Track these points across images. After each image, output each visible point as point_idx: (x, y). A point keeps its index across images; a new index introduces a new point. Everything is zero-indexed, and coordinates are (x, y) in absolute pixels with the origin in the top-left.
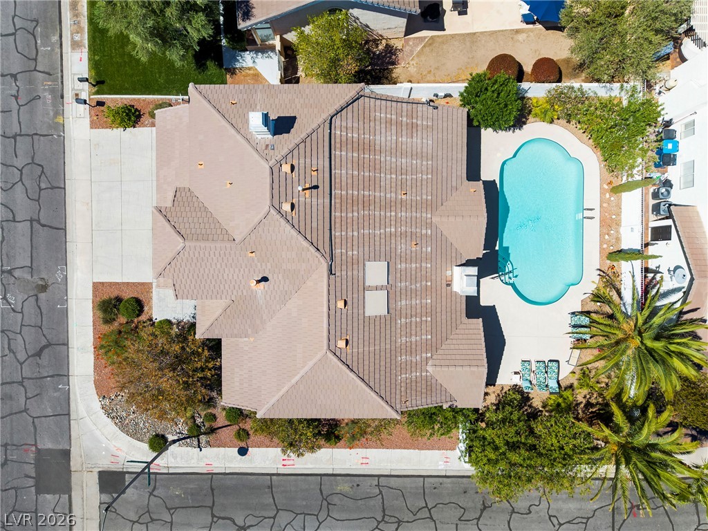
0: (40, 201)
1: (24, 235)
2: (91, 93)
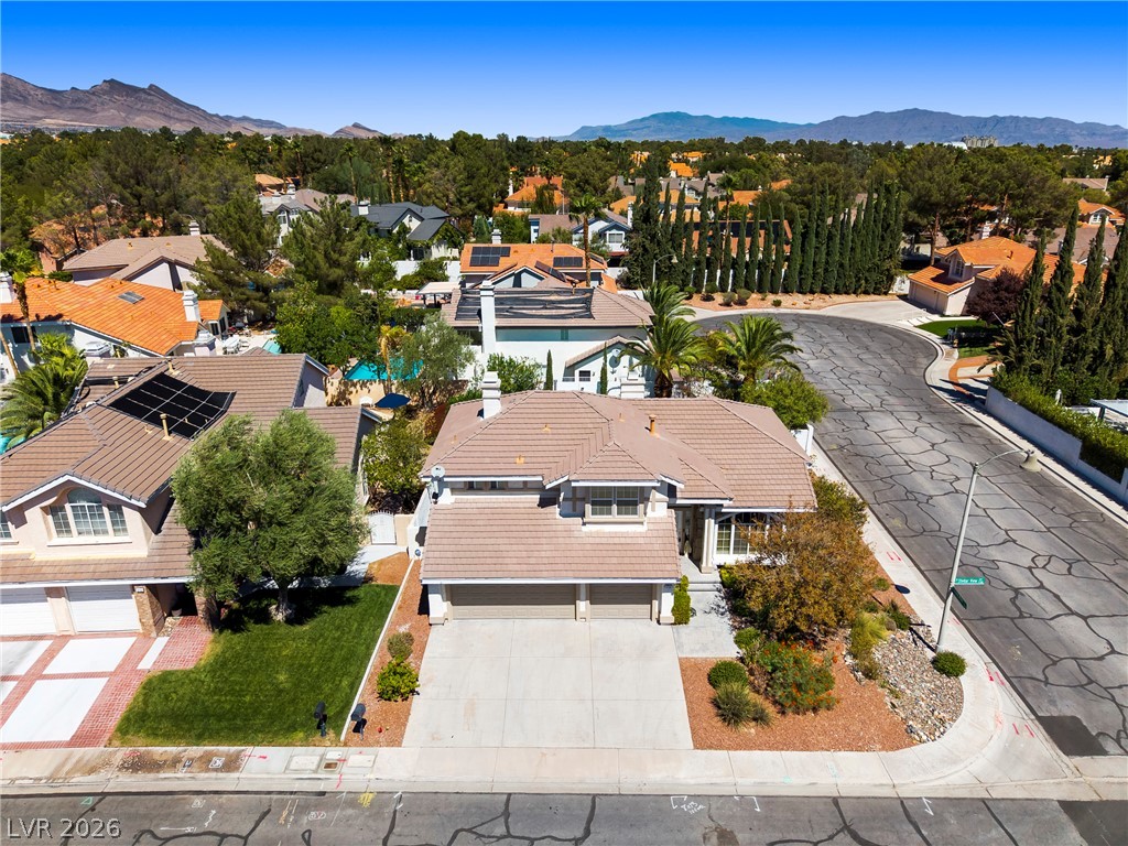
0: (532, 836)
2: (336, 743)
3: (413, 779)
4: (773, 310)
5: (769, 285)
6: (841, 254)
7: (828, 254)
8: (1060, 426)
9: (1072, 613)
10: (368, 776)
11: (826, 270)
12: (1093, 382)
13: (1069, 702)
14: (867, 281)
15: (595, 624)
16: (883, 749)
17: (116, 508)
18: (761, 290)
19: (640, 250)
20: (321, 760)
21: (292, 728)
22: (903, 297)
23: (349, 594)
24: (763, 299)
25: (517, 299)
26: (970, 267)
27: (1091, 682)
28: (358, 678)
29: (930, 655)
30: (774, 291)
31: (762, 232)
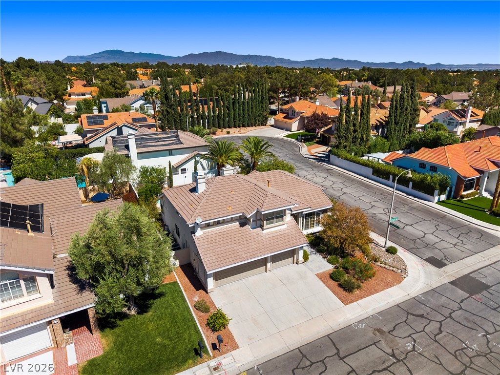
0: (321, 359)
1: (357, 359)
2: (210, 358)
3: (256, 359)
4: (228, 135)
5: (222, 125)
6: (248, 110)
7: (243, 111)
8: (362, 165)
9: (407, 225)
10: (237, 366)
11: (243, 117)
12: (361, 148)
13: (427, 252)
14: (258, 121)
15: (274, 271)
16: (397, 284)
17: (31, 279)
18: (219, 128)
19: (165, 113)
20: (209, 368)
21: (185, 360)
22: (272, 126)
23: (157, 292)
24: (222, 131)
25: (142, 138)
26: (298, 112)
27: (428, 245)
28: (195, 326)
29: (384, 249)
30: (224, 128)
31: (211, 103)
